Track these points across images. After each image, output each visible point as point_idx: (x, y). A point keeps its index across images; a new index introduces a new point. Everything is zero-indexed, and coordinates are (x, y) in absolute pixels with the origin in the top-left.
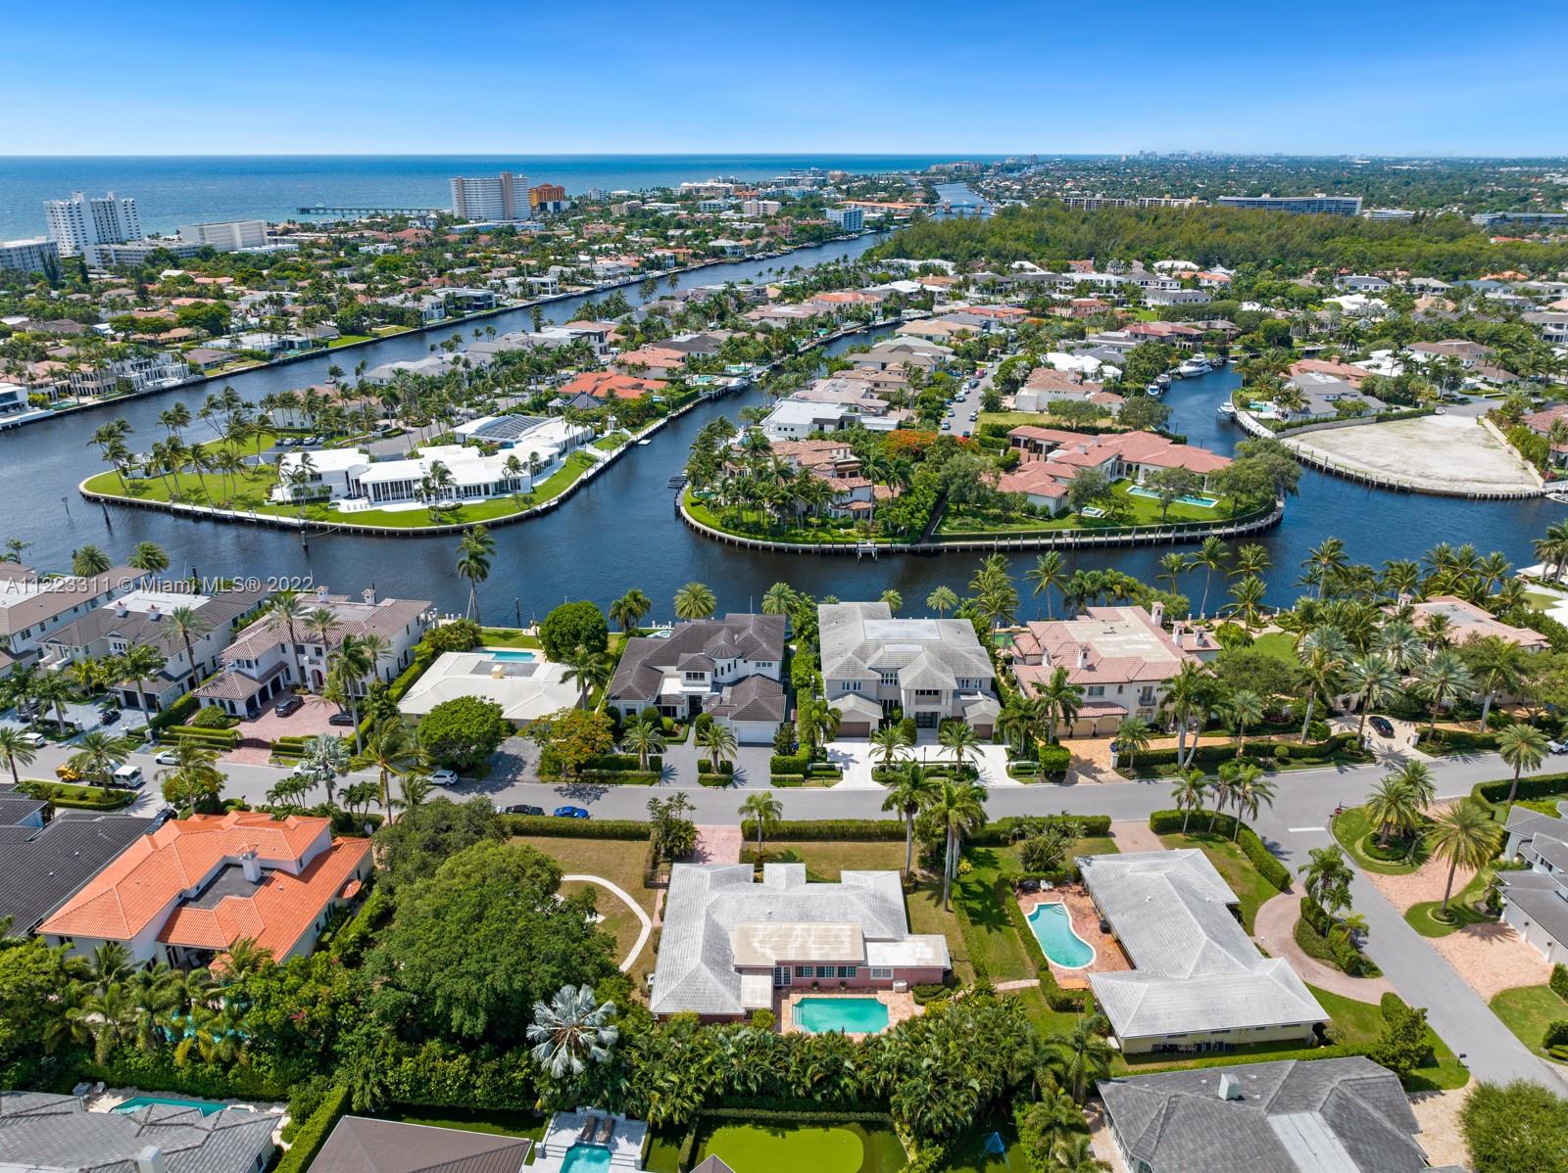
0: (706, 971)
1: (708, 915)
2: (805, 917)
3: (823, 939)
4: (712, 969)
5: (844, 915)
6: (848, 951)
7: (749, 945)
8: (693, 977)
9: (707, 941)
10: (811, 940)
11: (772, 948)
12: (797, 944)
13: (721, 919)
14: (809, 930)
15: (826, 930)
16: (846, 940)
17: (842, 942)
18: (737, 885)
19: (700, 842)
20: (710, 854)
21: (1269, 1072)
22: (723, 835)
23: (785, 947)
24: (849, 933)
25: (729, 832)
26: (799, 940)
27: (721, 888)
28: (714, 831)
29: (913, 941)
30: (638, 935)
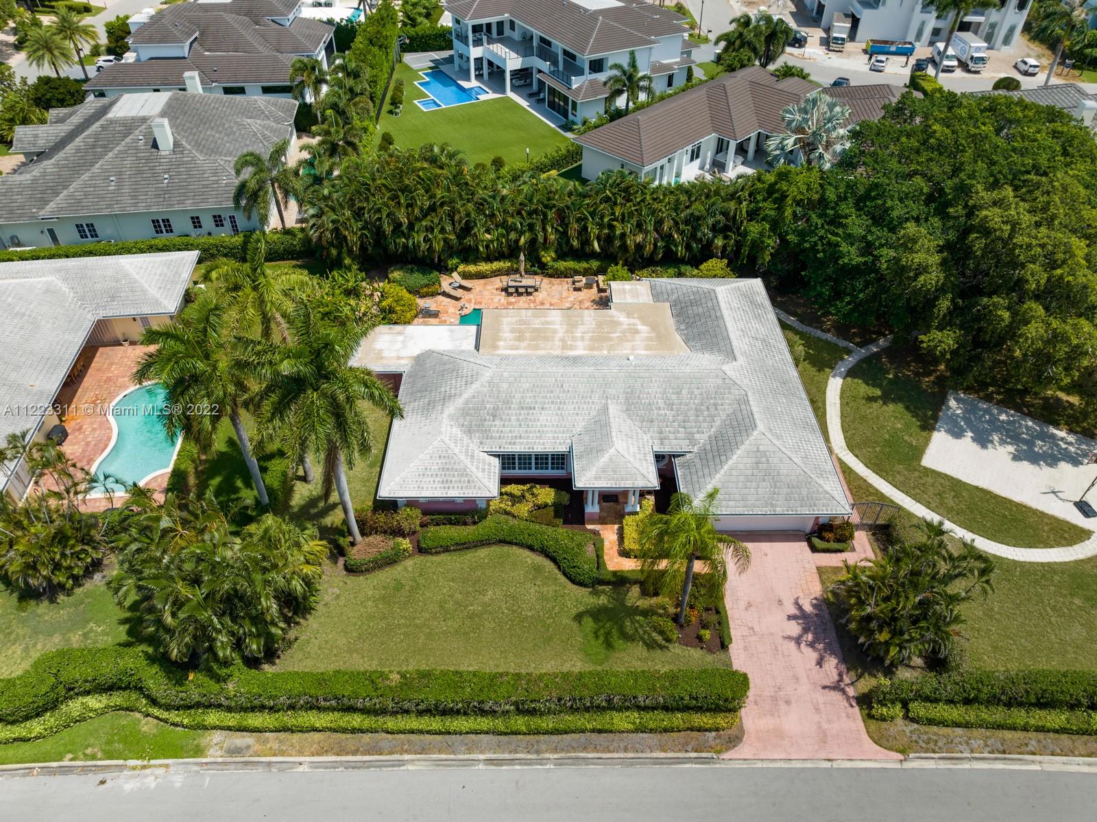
1: (730, 356)
2: (571, 361)
3: (541, 335)
6: (505, 320)
7: (654, 327)
10: (560, 335)
11: (617, 323)
12: (581, 329)
14: (564, 347)
15: (537, 348)
17: (512, 331)
18: (702, 439)
19: (837, 687)
20: (798, 640)
21: (86, 195)
22: (796, 721)
23: (600, 325)
24: (501, 343)
25: (779, 734)
26: (579, 335)
27: (727, 408)
28: (823, 738)
29: (399, 358)
30: (844, 430)
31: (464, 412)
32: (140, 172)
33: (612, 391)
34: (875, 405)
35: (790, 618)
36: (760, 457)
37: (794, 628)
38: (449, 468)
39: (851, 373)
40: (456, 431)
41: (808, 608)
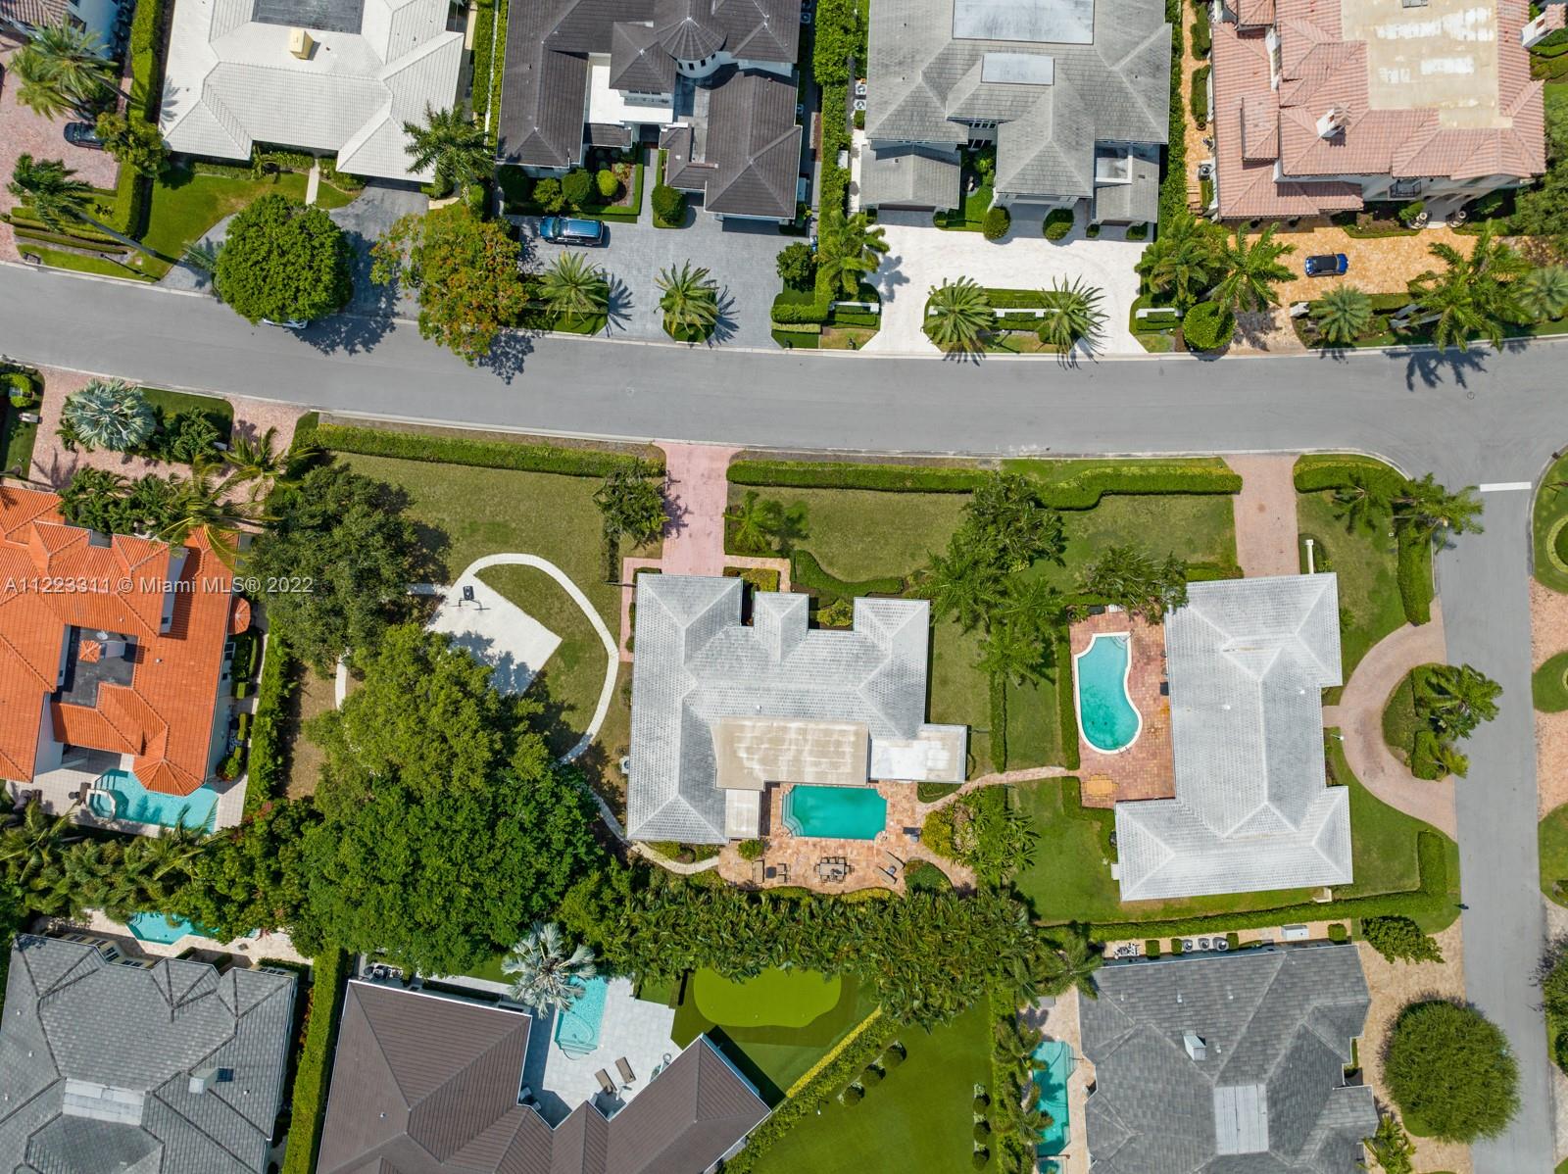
0: (684, 803)
1: (685, 709)
2: (801, 713)
3: (821, 748)
4: (692, 798)
5: (850, 713)
6: (847, 769)
7: (733, 755)
8: (670, 811)
9: (684, 755)
10: (807, 748)
11: (761, 761)
12: (790, 755)
13: (701, 712)
14: (805, 732)
15: (826, 733)
16: (848, 749)
17: (843, 755)
18: (720, 635)
19: (672, 481)
20: (686, 511)
21: (1251, 980)
22: (702, 464)
23: (776, 759)
24: (852, 739)
25: (712, 459)
26: (793, 747)
27: (699, 654)
28: (690, 455)
29: (928, 739)
30: (605, 674)
31: (877, 660)
32: (1207, 1007)
33: (777, 670)
34: (572, 701)
35: (686, 526)
36: (688, 610)
37: (686, 519)
38: (886, 616)
39: (578, 738)
40: (882, 646)
41: (674, 531)
